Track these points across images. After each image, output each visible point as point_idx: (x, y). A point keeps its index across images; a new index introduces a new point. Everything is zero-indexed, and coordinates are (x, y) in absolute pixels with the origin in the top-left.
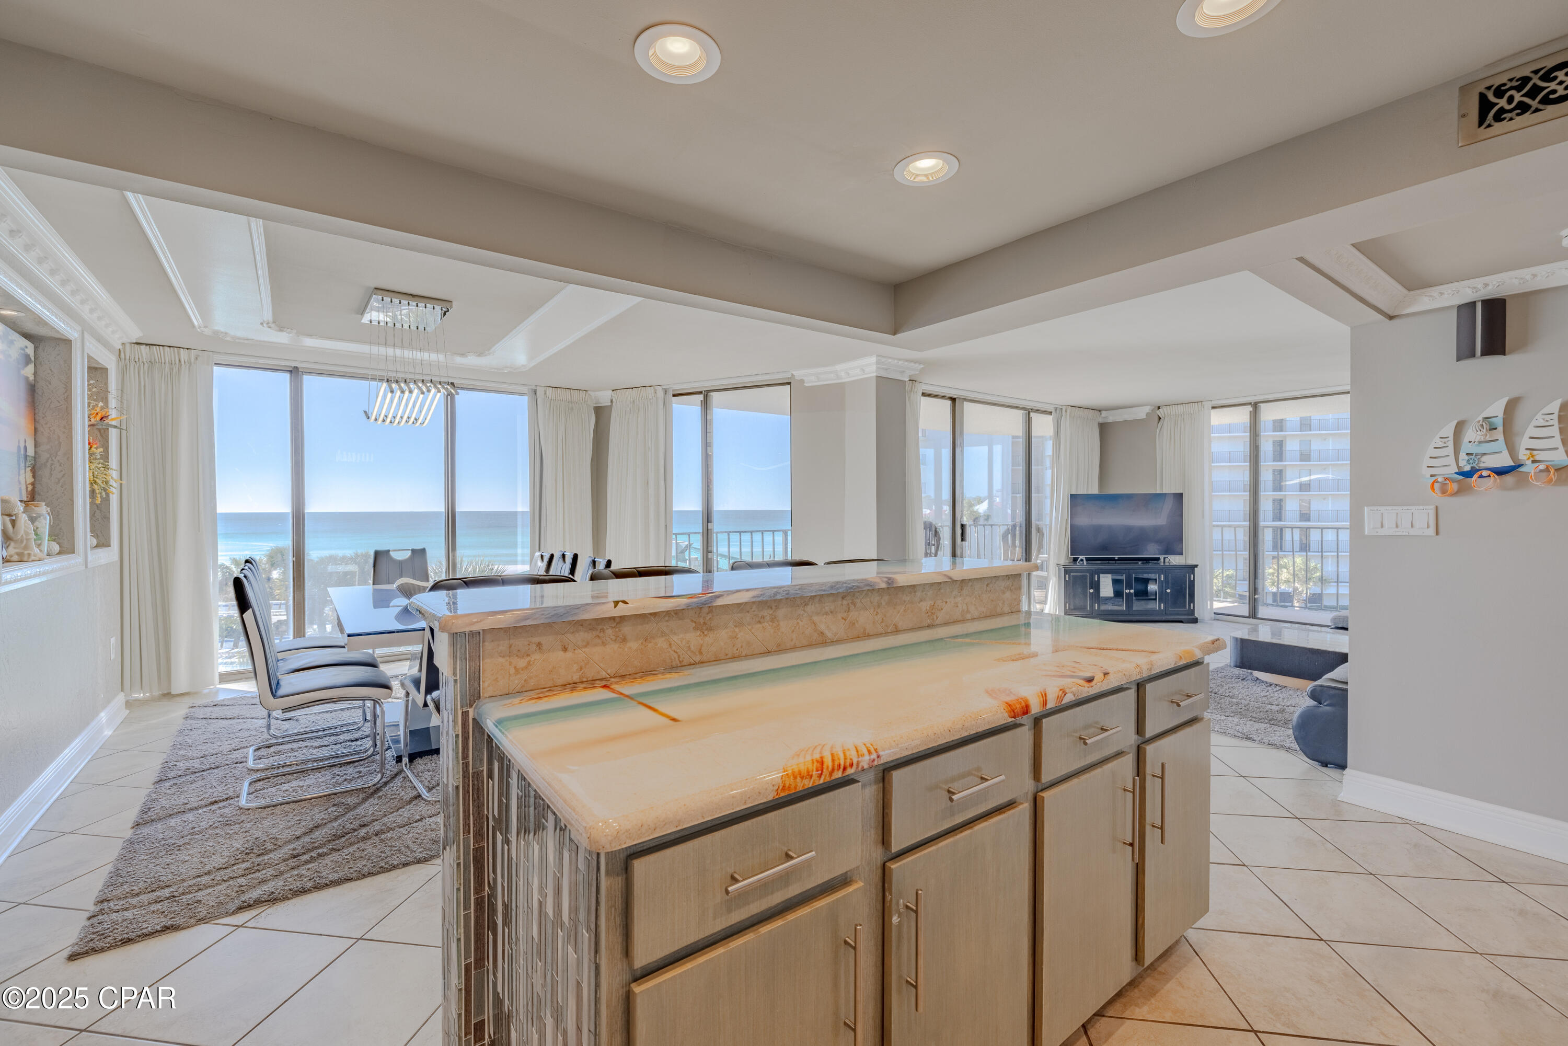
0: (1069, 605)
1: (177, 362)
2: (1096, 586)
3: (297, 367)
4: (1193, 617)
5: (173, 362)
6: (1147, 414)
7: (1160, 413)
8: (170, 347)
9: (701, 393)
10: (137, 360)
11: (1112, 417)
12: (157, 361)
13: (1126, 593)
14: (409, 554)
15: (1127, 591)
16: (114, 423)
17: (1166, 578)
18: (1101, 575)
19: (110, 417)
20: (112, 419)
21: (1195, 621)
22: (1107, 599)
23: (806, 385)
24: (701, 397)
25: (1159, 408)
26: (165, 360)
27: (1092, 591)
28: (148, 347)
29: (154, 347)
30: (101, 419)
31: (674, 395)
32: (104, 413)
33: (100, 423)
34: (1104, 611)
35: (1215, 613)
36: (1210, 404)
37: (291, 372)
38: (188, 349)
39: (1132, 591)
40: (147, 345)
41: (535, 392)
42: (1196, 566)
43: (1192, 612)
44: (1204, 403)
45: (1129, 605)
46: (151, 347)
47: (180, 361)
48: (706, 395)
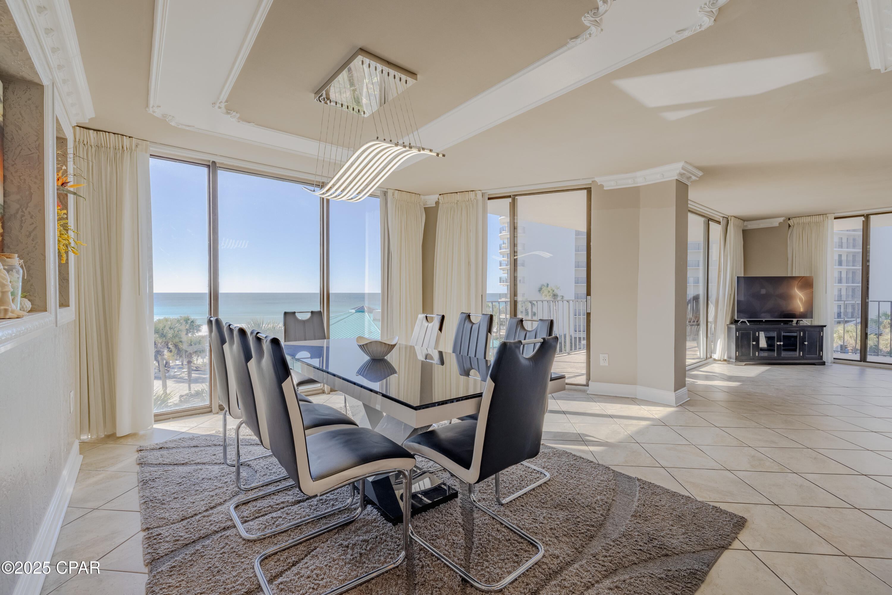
0: (739, 353)
1: (121, 148)
2: (757, 340)
3: (215, 162)
4: (821, 361)
5: (117, 148)
6: (780, 223)
7: (791, 222)
8: (114, 134)
9: (510, 197)
10: (86, 143)
11: (751, 226)
12: (104, 145)
13: (777, 344)
14: (309, 315)
15: (778, 343)
16: (72, 189)
17: (804, 334)
18: (760, 332)
19: (69, 184)
20: (71, 186)
21: (823, 364)
22: (762, 350)
23: (605, 188)
24: (510, 200)
25: (789, 219)
26: (110, 145)
27: (754, 343)
28: (95, 132)
29: (101, 132)
30: (62, 184)
31: (489, 199)
32: (64, 179)
33: (61, 188)
34: (761, 357)
35: (834, 359)
36: (833, 216)
37: (209, 166)
38: (130, 137)
39: (782, 343)
40: (94, 130)
41: (385, 193)
42: (825, 326)
43: (821, 358)
44: (827, 215)
45: (779, 354)
46: (98, 132)
47: (123, 147)
48: (513, 198)
